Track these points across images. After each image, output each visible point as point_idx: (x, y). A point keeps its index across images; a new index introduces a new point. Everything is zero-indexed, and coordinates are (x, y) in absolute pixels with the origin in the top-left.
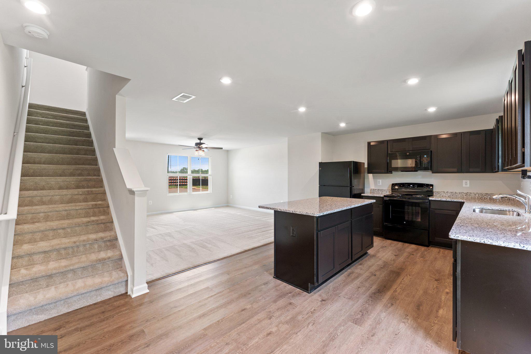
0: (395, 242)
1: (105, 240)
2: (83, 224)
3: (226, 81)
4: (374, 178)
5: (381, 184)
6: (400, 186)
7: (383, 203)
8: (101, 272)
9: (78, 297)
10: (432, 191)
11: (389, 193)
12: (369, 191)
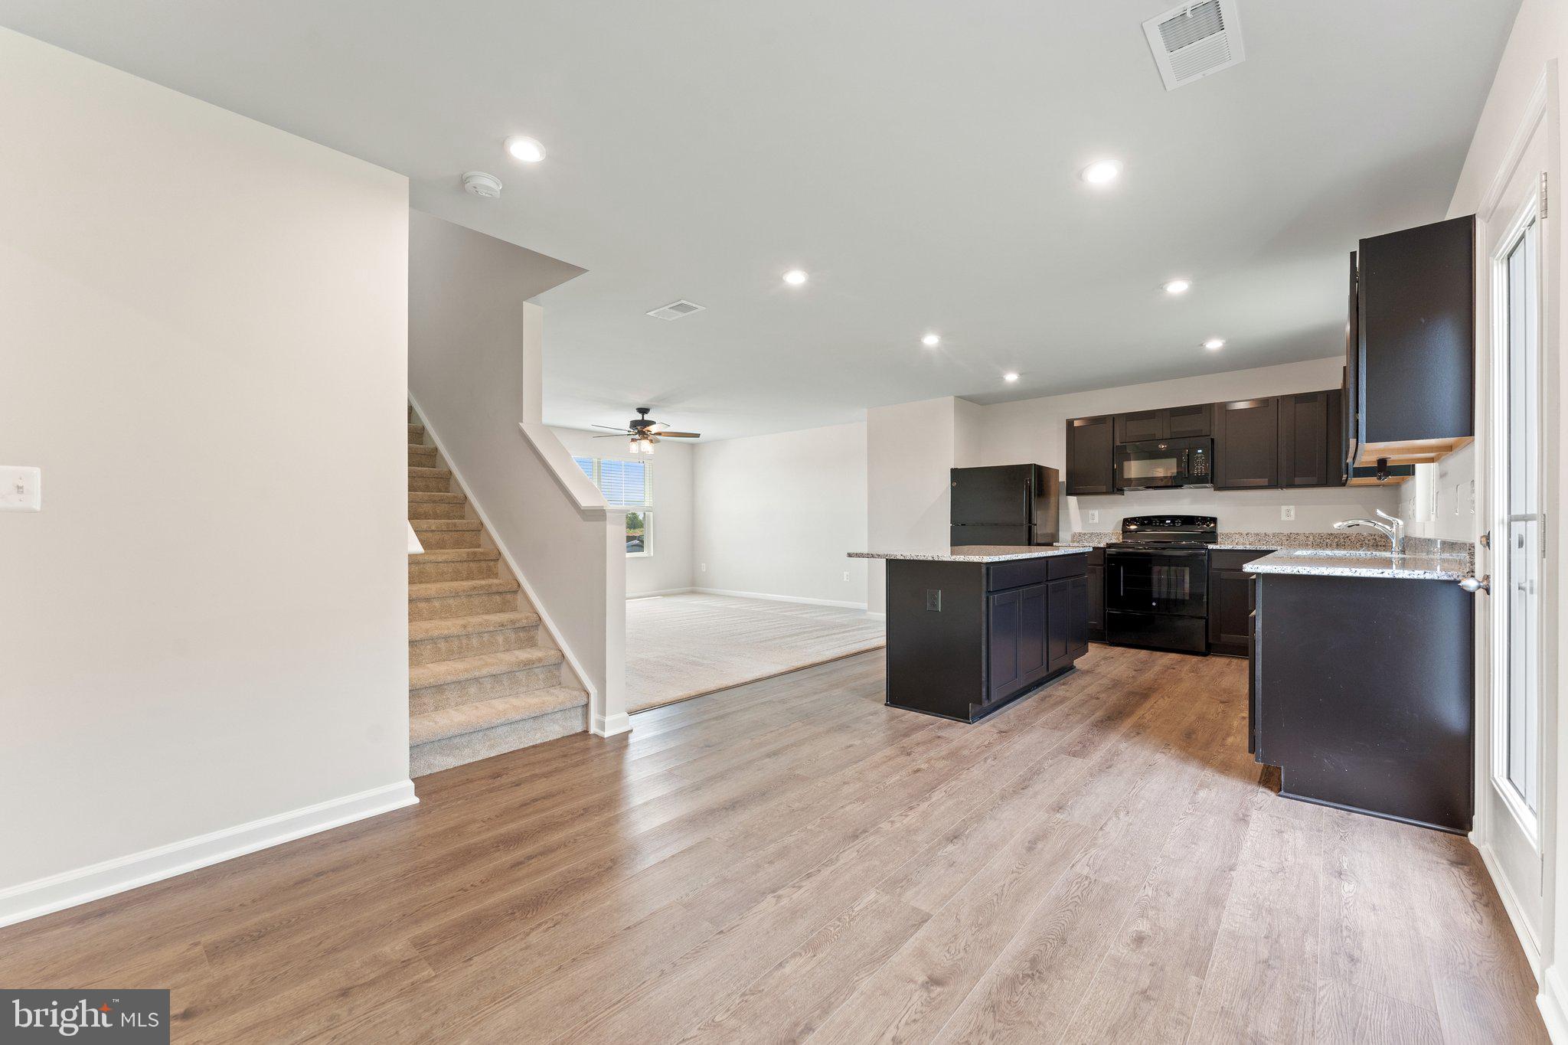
0: (1133, 651)
1: (517, 625)
2: (464, 591)
3: (795, 278)
4: (1081, 506)
5: (1096, 520)
6: (1142, 524)
7: (1105, 563)
8: (525, 689)
9: (505, 729)
10: (1215, 532)
11: (1116, 539)
12: (1069, 538)
